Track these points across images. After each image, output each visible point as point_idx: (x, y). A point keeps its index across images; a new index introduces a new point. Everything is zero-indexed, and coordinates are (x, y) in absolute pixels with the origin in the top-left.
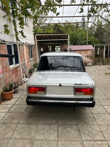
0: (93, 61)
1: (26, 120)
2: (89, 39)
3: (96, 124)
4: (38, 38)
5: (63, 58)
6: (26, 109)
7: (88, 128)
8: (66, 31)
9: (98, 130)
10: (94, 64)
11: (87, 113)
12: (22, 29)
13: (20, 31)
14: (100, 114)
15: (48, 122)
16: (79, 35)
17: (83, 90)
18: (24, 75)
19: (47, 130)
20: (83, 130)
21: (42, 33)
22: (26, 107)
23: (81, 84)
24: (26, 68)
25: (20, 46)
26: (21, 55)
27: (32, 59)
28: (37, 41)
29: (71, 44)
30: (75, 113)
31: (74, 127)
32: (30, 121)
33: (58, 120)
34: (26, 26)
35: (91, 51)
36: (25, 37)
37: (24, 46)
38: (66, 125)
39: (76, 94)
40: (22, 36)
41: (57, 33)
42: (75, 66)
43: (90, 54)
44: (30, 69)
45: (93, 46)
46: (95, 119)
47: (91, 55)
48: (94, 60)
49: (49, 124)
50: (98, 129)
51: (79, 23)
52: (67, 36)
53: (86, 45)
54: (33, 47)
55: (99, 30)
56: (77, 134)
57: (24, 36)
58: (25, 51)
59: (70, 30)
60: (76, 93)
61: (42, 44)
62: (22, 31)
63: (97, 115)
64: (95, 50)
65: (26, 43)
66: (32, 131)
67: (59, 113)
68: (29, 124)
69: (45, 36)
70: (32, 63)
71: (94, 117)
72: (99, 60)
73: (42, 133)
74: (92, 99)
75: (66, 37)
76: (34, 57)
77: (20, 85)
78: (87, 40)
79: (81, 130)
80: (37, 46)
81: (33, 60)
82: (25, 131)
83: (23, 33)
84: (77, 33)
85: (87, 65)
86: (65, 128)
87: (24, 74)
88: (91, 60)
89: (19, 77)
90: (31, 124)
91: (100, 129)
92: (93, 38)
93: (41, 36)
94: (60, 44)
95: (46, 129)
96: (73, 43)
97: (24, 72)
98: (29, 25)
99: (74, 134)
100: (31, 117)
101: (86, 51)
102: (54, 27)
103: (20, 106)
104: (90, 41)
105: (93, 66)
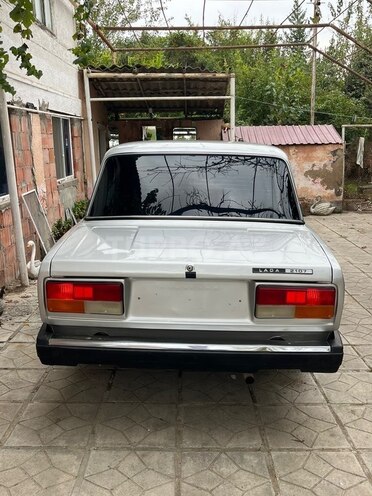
0: (338, 194)
1: (38, 432)
2: (323, 101)
3: (347, 445)
4: (97, 87)
5: (206, 168)
6: (37, 389)
7: (310, 464)
8: (221, 65)
9: (354, 470)
10: (343, 207)
11: (307, 404)
12: (25, 41)
13: (13, 49)
14: (363, 408)
15: (133, 440)
16: (275, 84)
17: (289, 297)
18: (31, 247)
19: (130, 474)
20: (288, 470)
21: (114, 69)
22: (35, 380)
23: (282, 271)
24: (39, 215)
25: (13, 117)
26: (20, 159)
27: (67, 179)
28: (92, 102)
29: (242, 119)
30: (254, 401)
31: (251, 459)
32: (54, 436)
33: (179, 433)
34: (45, 34)
35: (331, 148)
36: (39, 75)
37: (35, 119)
38: (217, 450)
39: (259, 313)
40: (25, 70)
41: (179, 70)
42: (257, 205)
43: (325, 165)
44: (59, 222)
45: (339, 131)
46: (342, 426)
47: (330, 168)
48: (342, 188)
49: (139, 449)
50: (356, 467)
51: (278, 27)
52: (226, 81)
53: (309, 124)
54: (76, 128)
55: (362, 66)
56: (264, 486)
57: (32, 71)
58: (40, 142)
59: (239, 60)
60: (259, 306)
61: (117, 118)
62: (25, 46)
63: (353, 412)
64: (347, 146)
65: (44, 106)
66: (61, 480)
67: (185, 405)
68: (49, 448)
69: (129, 79)
70: (71, 197)
71: (337, 417)
72: (361, 191)
73: (109, 487)
74: (328, 337)
75: (222, 86)
76: (79, 174)
77: (10, 291)
78: (313, 104)
79: (279, 472)
80: (90, 123)
81: (74, 184)
82: (31, 478)
83: (29, 56)
84: (269, 73)
85: (312, 210)
86: (208, 464)
87: (31, 243)
88: (329, 191)
89: (9, 256)
90: (55, 449)
91: (363, 465)
92: (336, 95)
93: (112, 79)
94: (193, 119)
95: (125, 467)
96: (249, 115)
97: (31, 234)
98: (58, 30)
99: (249, 487)
100: (59, 420)
101: (308, 148)
102: (171, 44)
103: (11, 375)
104: (326, 109)
105: (337, 216)
